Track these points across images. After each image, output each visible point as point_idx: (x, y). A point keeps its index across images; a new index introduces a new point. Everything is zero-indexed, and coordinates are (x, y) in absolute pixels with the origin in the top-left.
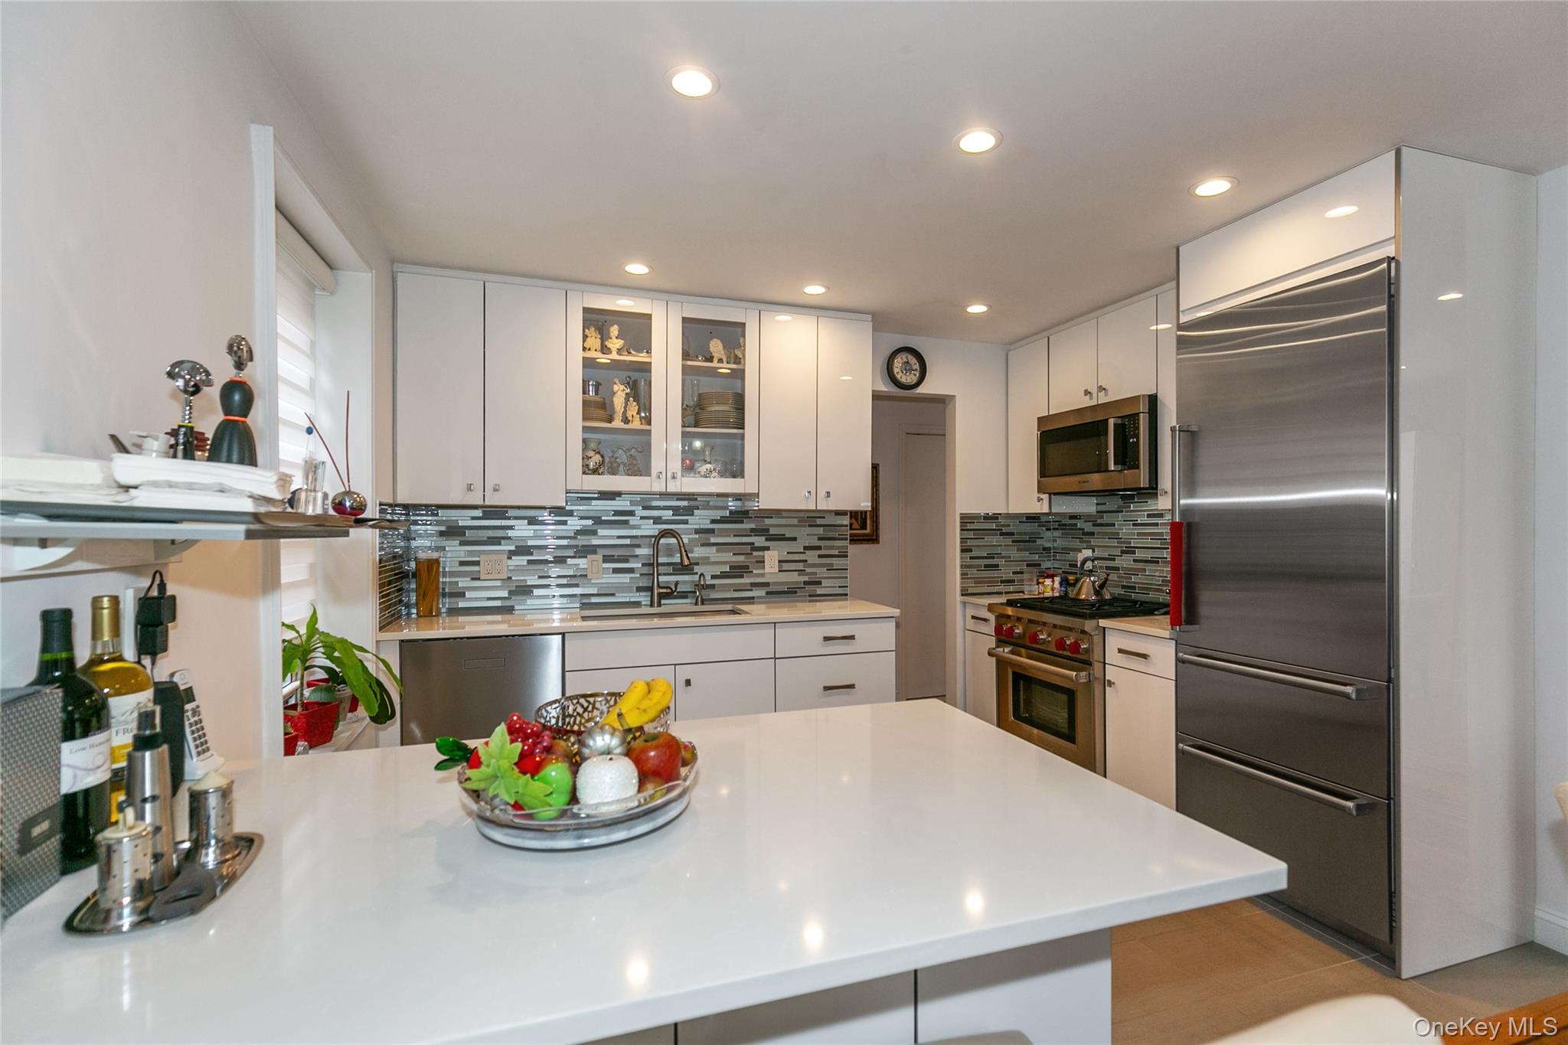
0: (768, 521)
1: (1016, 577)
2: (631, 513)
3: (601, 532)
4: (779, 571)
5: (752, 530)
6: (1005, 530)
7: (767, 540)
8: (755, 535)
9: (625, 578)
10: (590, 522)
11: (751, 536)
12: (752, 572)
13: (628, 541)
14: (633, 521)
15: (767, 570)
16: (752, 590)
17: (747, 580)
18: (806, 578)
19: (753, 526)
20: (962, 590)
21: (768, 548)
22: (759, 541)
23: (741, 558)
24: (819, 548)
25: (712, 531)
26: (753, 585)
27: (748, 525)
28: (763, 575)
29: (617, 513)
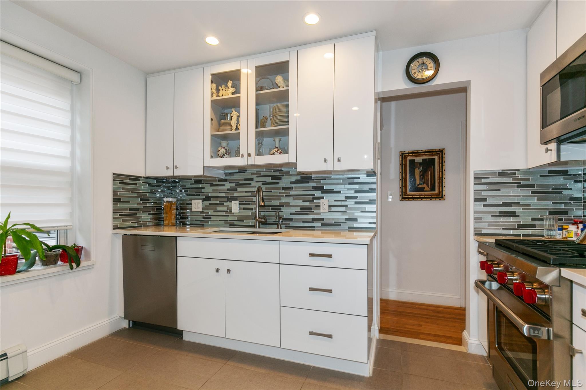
0: (322, 182)
1: (537, 223)
2: (252, 180)
3: (239, 189)
4: (329, 212)
5: (314, 187)
6: (523, 183)
7: (322, 193)
8: (315, 190)
9: (249, 213)
10: (233, 185)
11: (313, 190)
12: (313, 212)
13: (250, 194)
14: (253, 183)
15: (322, 210)
16: (313, 222)
17: (311, 216)
18: (347, 217)
19: (314, 185)
20: (475, 231)
21: (322, 198)
22: (318, 194)
23: (307, 204)
24: (356, 198)
25: (291, 188)
26: (314, 219)
27: (311, 185)
28: (319, 214)
29: (245, 180)
